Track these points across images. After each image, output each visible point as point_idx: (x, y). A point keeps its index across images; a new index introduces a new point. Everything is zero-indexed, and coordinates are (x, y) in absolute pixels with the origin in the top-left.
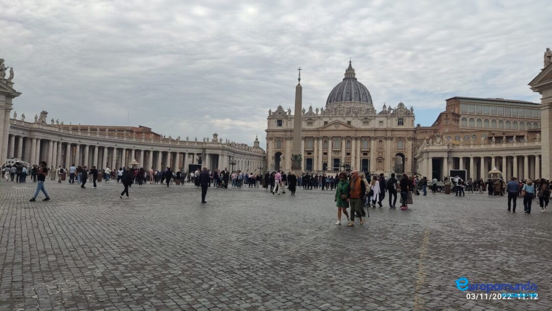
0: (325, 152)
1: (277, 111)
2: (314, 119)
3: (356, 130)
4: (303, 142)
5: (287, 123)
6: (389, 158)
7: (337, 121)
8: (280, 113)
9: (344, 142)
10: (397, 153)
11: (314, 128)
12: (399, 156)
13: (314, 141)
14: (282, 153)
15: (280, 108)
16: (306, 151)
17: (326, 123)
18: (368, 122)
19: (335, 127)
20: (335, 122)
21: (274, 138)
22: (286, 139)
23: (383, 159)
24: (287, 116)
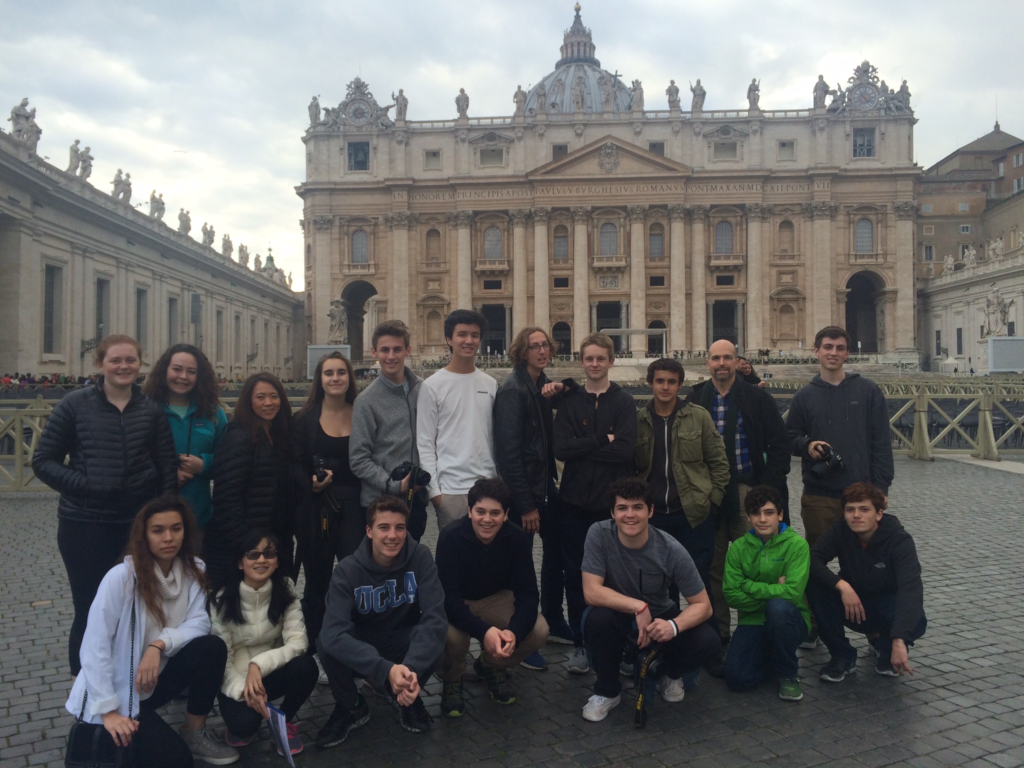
0: (561, 274)
1: (344, 106)
2: (510, 134)
3: (688, 180)
4: (463, 234)
5: (391, 153)
6: (826, 292)
7: (609, 142)
8: (356, 113)
9: (638, 231)
10: (857, 270)
11: (509, 171)
13: (509, 232)
14: (375, 284)
15: (359, 88)
16: (477, 274)
17: (560, 150)
19: (601, 166)
20: (600, 145)
21: (337, 222)
22: (392, 222)
23: (800, 298)
24: (394, 124)
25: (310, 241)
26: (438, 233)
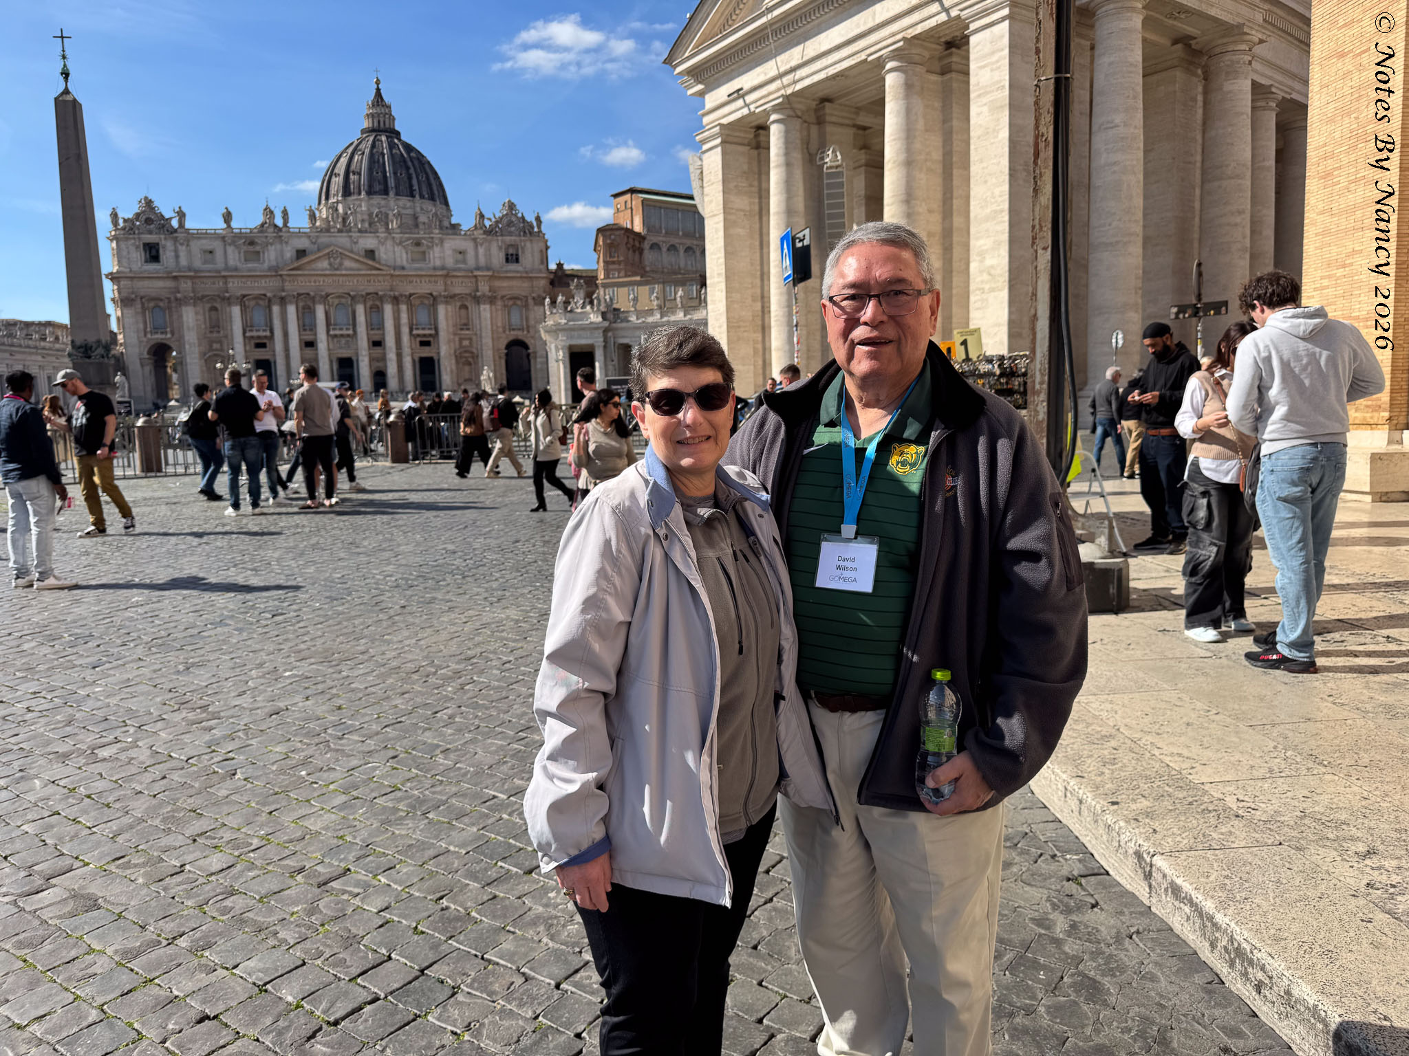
0: (309, 338)
1: (138, 216)
2: (265, 241)
3: (392, 276)
4: (236, 311)
5: (176, 251)
6: (490, 353)
7: (334, 250)
8: (148, 221)
9: (360, 310)
10: (511, 338)
11: (266, 265)
12: (515, 348)
13: (270, 309)
14: (172, 345)
15: (148, 205)
16: (248, 339)
17: (301, 253)
18: (424, 253)
19: (330, 264)
20: (327, 251)
21: (138, 301)
22: (180, 302)
23: (475, 357)
24: (176, 231)
25: (119, 313)
26: (215, 309)
